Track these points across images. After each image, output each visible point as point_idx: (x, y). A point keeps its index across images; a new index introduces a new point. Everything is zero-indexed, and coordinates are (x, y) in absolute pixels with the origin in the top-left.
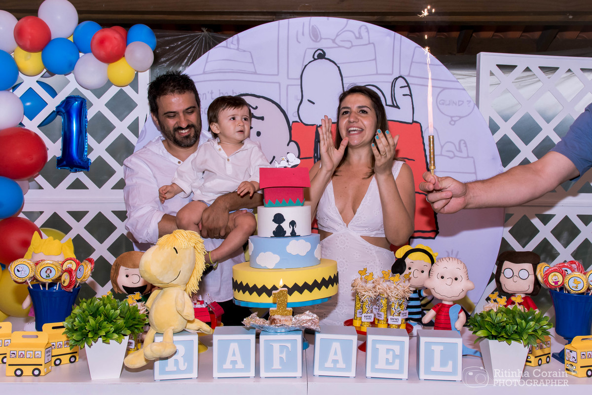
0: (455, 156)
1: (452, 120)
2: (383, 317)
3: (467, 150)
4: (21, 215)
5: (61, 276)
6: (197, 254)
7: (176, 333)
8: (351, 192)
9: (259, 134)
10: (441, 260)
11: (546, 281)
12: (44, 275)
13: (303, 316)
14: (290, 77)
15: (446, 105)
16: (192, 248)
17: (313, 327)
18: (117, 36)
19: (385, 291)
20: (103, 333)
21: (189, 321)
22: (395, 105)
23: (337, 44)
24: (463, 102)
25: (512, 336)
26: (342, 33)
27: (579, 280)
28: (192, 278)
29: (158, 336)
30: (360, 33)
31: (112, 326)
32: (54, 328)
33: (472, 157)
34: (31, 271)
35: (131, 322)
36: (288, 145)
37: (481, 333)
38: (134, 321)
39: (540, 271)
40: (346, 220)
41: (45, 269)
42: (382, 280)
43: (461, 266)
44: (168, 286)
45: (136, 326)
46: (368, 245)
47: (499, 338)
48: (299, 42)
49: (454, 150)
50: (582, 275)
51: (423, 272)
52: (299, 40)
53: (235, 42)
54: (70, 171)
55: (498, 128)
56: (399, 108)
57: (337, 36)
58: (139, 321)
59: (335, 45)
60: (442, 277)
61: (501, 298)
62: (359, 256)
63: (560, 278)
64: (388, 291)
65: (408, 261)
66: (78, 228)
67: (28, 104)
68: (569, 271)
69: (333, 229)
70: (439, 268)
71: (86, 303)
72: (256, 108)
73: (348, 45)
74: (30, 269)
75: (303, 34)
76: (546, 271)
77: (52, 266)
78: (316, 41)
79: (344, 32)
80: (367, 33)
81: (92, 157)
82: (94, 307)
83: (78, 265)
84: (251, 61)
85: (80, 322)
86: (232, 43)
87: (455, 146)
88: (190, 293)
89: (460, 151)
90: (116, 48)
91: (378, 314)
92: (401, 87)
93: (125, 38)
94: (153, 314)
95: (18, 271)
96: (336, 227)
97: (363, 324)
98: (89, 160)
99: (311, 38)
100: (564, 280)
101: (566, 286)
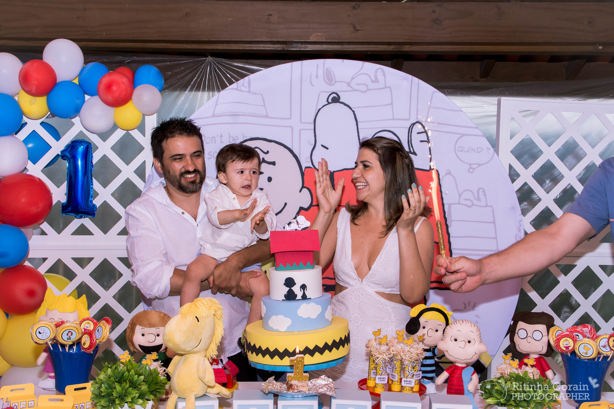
0: (473, 205)
1: (471, 168)
2: (397, 378)
3: (486, 198)
4: (27, 263)
5: (81, 338)
6: (216, 320)
7: (198, 398)
8: (367, 248)
9: (270, 179)
10: (455, 322)
11: (558, 346)
12: (65, 337)
13: (319, 381)
14: (303, 121)
15: (465, 152)
16: (212, 316)
17: (329, 393)
18: (125, 80)
19: (399, 353)
20: (129, 399)
21: (209, 387)
22: (412, 151)
23: (351, 87)
24: (482, 149)
25: (521, 404)
26: (357, 76)
27: (589, 346)
28: (212, 343)
29: (179, 402)
30: (376, 77)
31: (137, 392)
32: (76, 390)
33: (491, 206)
34: (52, 333)
35: (154, 387)
36: (300, 191)
37: (490, 401)
38: (156, 385)
39: (552, 334)
40: (361, 275)
41: (67, 332)
42: (396, 340)
43: (474, 329)
44: (189, 353)
45: (158, 390)
46: (383, 300)
47: (508, 405)
48: (313, 85)
49: (473, 199)
50: (592, 341)
51: (437, 331)
52: (313, 83)
53: (246, 84)
54: (76, 217)
55: (518, 175)
56: (416, 155)
57: (353, 79)
58: (161, 386)
59: (350, 89)
60: (456, 340)
61: (514, 360)
62: (374, 311)
63: (570, 343)
64: (402, 354)
65: (422, 320)
66: (83, 275)
67: (30, 145)
68: (581, 336)
69: (348, 283)
70: (453, 330)
71: (111, 368)
72: (268, 152)
73: (364, 88)
74: (52, 331)
75: (317, 77)
76: (558, 336)
77: (73, 329)
78: (330, 85)
79: (359, 75)
80: (383, 76)
81: (97, 202)
82: (119, 373)
83: (95, 325)
84: (263, 104)
85: (106, 388)
86: (243, 85)
87: (474, 196)
88: (210, 358)
89: (479, 199)
90: (124, 93)
91: (392, 375)
92: (418, 133)
93: (131, 78)
94: (175, 379)
95: (40, 333)
96: (351, 282)
97: (377, 385)
98: (94, 205)
99: (325, 80)
100: (576, 345)
101: (577, 351)
